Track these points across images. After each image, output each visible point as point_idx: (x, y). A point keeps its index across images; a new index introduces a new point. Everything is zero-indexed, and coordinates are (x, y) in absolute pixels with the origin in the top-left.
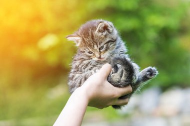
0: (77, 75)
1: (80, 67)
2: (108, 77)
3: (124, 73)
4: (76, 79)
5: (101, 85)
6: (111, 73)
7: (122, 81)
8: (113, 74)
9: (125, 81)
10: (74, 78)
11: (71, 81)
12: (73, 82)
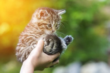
0: (22, 48)
1: (25, 40)
2: (43, 49)
3: (55, 44)
4: (21, 51)
5: (39, 57)
6: (45, 46)
7: (53, 50)
8: (46, 47)
9: (56, 50)
10: (20, 50)
11: (18, 53)
12: (20, 53)
